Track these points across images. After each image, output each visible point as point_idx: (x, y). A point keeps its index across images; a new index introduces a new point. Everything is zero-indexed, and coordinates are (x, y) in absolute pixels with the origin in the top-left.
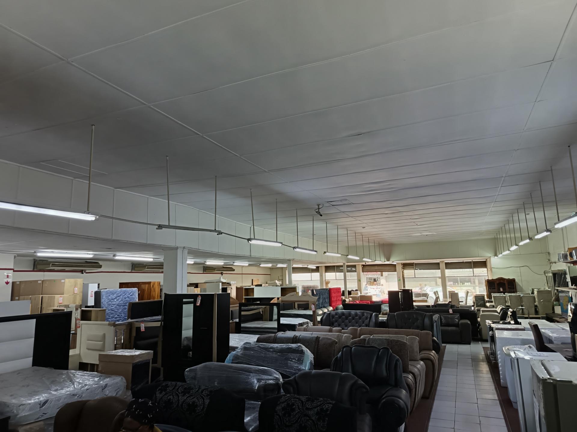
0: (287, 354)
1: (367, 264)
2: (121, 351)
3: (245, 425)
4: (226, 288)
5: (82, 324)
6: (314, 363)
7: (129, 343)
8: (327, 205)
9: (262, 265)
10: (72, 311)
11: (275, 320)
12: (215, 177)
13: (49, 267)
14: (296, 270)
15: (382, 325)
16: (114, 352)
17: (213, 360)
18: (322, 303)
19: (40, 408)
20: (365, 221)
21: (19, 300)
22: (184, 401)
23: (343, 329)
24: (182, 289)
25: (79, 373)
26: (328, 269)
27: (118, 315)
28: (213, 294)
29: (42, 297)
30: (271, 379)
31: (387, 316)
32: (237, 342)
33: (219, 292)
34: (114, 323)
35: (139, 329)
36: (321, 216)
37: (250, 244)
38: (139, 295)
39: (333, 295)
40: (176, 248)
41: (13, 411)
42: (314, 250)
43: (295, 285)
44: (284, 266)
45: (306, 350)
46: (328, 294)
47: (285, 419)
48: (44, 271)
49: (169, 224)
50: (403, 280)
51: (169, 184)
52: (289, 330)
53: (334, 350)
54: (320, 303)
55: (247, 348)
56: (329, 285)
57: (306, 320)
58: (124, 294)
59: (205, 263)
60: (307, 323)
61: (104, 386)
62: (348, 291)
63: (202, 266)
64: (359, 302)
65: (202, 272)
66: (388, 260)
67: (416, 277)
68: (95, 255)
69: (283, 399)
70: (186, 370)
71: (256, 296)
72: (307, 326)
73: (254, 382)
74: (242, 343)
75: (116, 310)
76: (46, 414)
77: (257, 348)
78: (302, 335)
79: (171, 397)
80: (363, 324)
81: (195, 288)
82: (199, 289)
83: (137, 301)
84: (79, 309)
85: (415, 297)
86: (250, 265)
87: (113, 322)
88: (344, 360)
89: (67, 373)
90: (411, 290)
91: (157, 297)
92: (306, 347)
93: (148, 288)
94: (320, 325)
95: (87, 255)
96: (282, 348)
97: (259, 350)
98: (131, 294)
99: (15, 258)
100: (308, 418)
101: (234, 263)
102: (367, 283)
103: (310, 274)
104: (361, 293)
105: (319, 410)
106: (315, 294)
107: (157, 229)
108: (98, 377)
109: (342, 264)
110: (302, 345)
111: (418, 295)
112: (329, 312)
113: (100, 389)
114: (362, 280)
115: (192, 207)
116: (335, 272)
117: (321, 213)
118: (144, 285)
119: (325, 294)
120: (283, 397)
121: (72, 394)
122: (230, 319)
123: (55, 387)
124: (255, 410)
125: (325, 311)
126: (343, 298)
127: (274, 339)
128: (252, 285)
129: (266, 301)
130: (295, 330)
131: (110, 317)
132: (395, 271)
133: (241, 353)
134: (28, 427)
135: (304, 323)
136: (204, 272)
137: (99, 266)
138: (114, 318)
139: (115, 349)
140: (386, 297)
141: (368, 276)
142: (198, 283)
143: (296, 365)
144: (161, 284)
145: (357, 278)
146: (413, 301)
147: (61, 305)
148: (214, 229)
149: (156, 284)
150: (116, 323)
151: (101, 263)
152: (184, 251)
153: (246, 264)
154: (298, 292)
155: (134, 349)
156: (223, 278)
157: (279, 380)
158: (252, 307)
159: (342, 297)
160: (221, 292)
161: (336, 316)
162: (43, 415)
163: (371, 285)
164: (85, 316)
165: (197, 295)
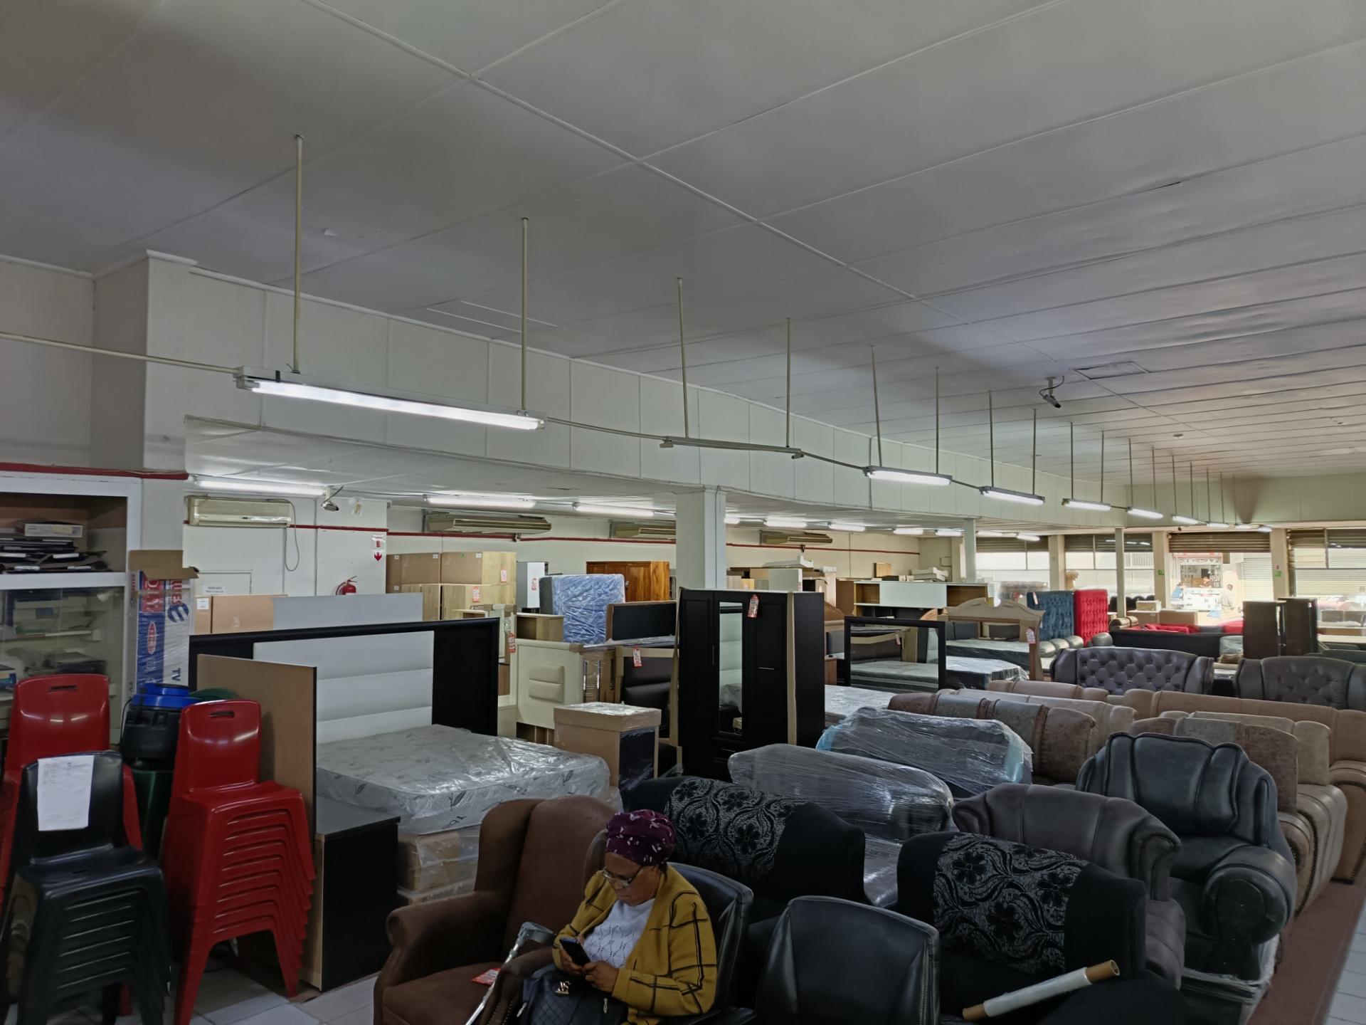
0: (965, 743)
1: (1184, 530)
2: (597, 706)
3: (865, 890)
4: (813, 581)
5: (518, 646)
6: (1034, 768)
7: (612, 690)
8: (1076, 377)
9: (898, 531)
10: (499, 618)
11: (932, 662)
12: (786, 321)
13: (451, 527)
14: (986, 544)
15: (1222, 687)
16: (582, 707)
17: (789, 740)
18: (1056, 626)
19: (451, 805)
20: (1181, 419)
21: (400, 591)
22: (729, 823)
23: (1111, 692)
24: (715, 580)
25: (519, 744)
26: (1072, 542)
27: (586, 630)
28: (786, 595)
29: (441, 587)
30: (926, 795)
31: (1236, 666)
32: (842, 704)
33: (797, 590)
34: (581, 647)
35: (628, 661)
36: (1058, 406)
37: (870, 479)
38: (626, 589)
39: (1085, 607)
40: (701, 488)
41: (404, 807)
42: (1035, 494)
43: (983, 579)
44: (956, 533)
45: (1013, 736)
46: (1070, 604)
47: (962, 888)
48: (442, 535)
49: (686, 434)
50: (1290, 573)
51: (684, 342)
52: (968, 687)
53: (1087, 742)
54: (1049, 627)
55: (865, 719)
56: (1074, 582)
57: (1012, 666)
58: (596, 587)
59: (765, 523)
60: (1015, 672)
61: (566, 774)
62: (1128, 599)
63: (757, 529)
64: (1158, 628)
65: (758, 544)
66: (1247, 522)
67: (1330, 567)
68: (538, 502)
69: (954, 843)
70: (732, 756)
71: (884, 602)
72: (1013, 680)
73: (884, 797)
74: (854, 709)
75: (583, 620)
76: (462, 818)
77: (890, 721)
78: (1003, 700)
79: (703, 810)
80: (1167, 682)
81: (743, 578)
82: (752, 581)
83: (624, 602)
84: (512, 614)
85: (1324, 620)
86: (869, 530)
87: (579, 644)
88: (1112, 766)
89: (497, 741)
90: (1313, 602)
91: (664, 596)
92: (1013, 729)
93: (644, 575)
94: (1050, 678)
95: (524, 502)
96: (951, 727)
97: (895, 727)
98: (611, 587)
99: (388, 507)
100: (1017, 892)
101: (830, 523)
102: (1182, 579)
103: (1024, 554)
104: (1163, 606)
105: (1046, 877)
106: (1036, 602)
107: (662, 446)
108: (554, 756)
109: (1112, 531)
110: (1002, 724)
111: (1334, 615)
112: (1073, 650)
113: (560, 781)
114: (1169, 574)
115: (735, 396)
116: (1092, 551)
117: (1058, 399)
118: (637, 568)
119: (1064, 604)
120: (956, 837)
121: (507, 785)
122: (825, 652)
123: (477, 767)
124: (889, 859)
125: (1062, 647)
126: (1113, 615)
127: (930, 705)
128: (875, 577)
129: (908, 616)
130: (983, 689)
131: (571, 632)
132: (1267, 550)
133: (853, 729)
134: (433, 840)
135: (1006, 672)
136: (763, 544)
137: (546, 525)
138: (579, 636)
139: (585, 701)
140: (1235, 617)
141: (1185, 563)
142: (749, 568)
143: (987, 769)
144: (671, 567)
145: (1153, 568)
146: (1316, 631)
147: (476, 604)
148: (785, 446)
149: (661, 568)
150: (585, 646)
151: (548, 519)
152: (718, 495)
153: (859, 526)
154: (992, 598)
155: (623, 702)
156: (804, 559)
157: (945, 800)
158: (877, 628)
159: (1109, 613)
160: (801, 591)
161: (1093, 660)
162: (458, 820)
163: (1192, 587)
164: (524, 629)
165: (748, 596)
